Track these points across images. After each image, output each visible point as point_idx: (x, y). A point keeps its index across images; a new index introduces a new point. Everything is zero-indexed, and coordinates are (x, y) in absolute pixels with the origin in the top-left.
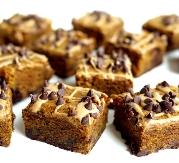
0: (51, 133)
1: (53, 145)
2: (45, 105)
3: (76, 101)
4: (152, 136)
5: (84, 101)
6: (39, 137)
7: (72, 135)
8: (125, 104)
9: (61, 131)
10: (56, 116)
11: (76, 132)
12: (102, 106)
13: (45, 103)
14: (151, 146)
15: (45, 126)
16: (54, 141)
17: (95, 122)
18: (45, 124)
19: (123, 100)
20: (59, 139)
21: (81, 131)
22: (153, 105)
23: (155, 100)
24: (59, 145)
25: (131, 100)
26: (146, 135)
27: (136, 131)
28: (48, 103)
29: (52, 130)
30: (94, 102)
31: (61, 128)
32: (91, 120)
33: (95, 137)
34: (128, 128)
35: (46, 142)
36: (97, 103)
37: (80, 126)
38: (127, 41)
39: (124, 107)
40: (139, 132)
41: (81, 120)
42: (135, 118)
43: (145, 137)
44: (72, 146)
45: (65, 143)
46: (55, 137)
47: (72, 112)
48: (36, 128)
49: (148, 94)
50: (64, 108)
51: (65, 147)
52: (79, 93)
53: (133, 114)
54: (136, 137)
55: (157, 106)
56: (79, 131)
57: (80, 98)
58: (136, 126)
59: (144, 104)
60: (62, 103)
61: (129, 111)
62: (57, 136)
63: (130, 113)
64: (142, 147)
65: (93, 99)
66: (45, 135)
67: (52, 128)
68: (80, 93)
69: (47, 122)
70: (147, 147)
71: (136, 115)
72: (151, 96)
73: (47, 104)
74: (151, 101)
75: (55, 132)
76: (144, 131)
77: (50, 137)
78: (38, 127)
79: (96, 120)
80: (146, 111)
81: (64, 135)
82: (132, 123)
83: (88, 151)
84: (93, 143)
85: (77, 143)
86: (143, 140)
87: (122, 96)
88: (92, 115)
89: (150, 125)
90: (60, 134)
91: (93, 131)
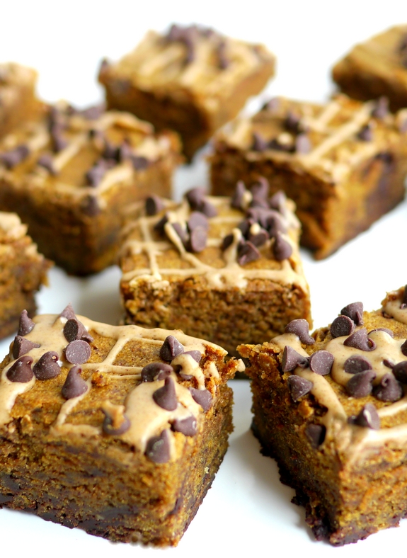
0: (52, 489)
1: (62, 524)
2: (26, 401)
3: (125, 380)
4: (374, 480)
5: (151, 380)
6: (16, 500)
7: (118, 493)
8: (284, 377)
9: (84, 481)
10: (64, 437)
11: (131, 485)
12: (210, 390)
13: (25, 394)
14: (375, 510)
15: (30, 466)
16: (62, 512)
17: (188, 448)
18: (31, 459)
19: (278, 360)
20: (80, 504)
21: (146, 480)
22: (374, 378)
23: (378, 360)
24: (81, 522)
25: (303, 363)
26: (356, 480)
27: (322, 465)
28: (35, 391)
29: (54, 479)
30: (181, 379)
31: (81, 471)
32: (176, 444)
33: (195, 489)
34: (299, 452)
35: (39, 513)
36: (195, 382)
37: (141, 465)
38: (285, 139)
39: (282, 384)
40: (332, 469)
41: (142, 447)
42: (319, 424)
43: (354, 486)
44: (123, 526)
45: (99, 517)
46: (67, 498)
47: (112, 422)
48: (4, 473)
49: (355, 340)
50: (87, 406)
51: (100, 528)
52: (134, 349)
53: (311, 411)
54: (323, 482)
55: (387, 381)
56: (140, 480)
57: (138, 366)
58: (322, 452)
59: (344, 376)
60: (79, 392)
61: (298, 403)
62: (71, 497)
63: (301, 409)
64: (344, 516)
65: (179, 369)
66: (32, 492)
67: (54, 471)
68: (137, 346)
69: (36, 453)
70: (362, 514)
71: (321, 415)
72: (366, 345)
73: (33, 396)
74: (365, 366)
75: (64, 484)
76: (348, 467)
77: (50, 500)
78: (9, 470)
79: (191, 441)
80: (350, 399)
81: (94, 492)
82: (310, 442)
83: (173, 539)
84: (190, 511)
85: (137, 515)
86: (348, 497)
87: (272, 347)
88: (179, 426)
89: (367, 448)
90: (82, 490)
91: (184, 473)
